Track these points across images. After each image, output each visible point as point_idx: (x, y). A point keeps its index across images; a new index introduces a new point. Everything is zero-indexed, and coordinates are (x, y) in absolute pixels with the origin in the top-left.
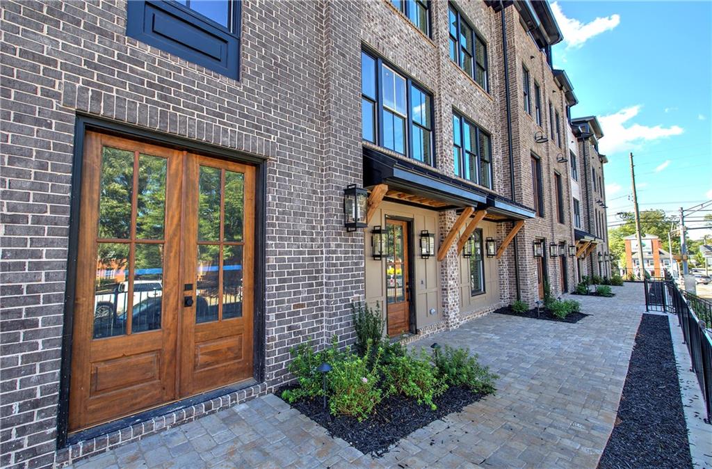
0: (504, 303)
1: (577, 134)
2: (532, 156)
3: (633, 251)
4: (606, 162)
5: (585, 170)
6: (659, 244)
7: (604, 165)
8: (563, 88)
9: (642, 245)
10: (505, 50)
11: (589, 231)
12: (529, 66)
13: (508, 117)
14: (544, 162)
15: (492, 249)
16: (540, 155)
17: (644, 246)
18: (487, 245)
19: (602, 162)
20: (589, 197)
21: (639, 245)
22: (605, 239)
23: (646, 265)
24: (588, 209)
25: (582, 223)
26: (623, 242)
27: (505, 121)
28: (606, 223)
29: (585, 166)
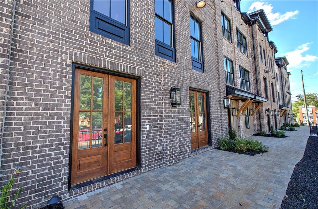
0: (256, 132)
1: (278, 65)
2: (264, 78)
3: (303, 113)
4: (290, 75)
5: (282, 79)
6: (316, 110)
7: (289, 76)
8: (273, 49)
9: (307, 110)
10: (253, 41)
11: (284, 104)
12: (261, 44)
13: (255, 65)
14: (267, 80)
15: (251, 112)
16: (266, 77)
17: (308, 110)
18: (249, 111)
19: (288, 75)
20: (284, 91)
21: (306, 110)
22: (291, 108)
23: (309, 119)
24: (283, 95)
25: (281, 101)
26: (298, 108)
27: (254, 66)
28: (291, 101)
29: (282, 78)
